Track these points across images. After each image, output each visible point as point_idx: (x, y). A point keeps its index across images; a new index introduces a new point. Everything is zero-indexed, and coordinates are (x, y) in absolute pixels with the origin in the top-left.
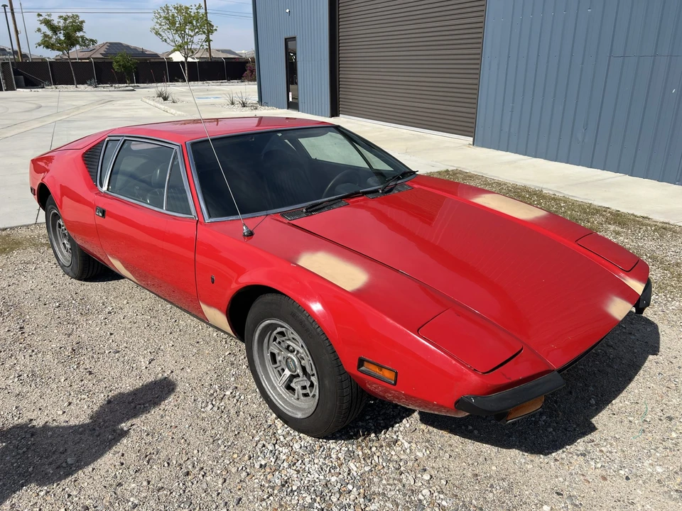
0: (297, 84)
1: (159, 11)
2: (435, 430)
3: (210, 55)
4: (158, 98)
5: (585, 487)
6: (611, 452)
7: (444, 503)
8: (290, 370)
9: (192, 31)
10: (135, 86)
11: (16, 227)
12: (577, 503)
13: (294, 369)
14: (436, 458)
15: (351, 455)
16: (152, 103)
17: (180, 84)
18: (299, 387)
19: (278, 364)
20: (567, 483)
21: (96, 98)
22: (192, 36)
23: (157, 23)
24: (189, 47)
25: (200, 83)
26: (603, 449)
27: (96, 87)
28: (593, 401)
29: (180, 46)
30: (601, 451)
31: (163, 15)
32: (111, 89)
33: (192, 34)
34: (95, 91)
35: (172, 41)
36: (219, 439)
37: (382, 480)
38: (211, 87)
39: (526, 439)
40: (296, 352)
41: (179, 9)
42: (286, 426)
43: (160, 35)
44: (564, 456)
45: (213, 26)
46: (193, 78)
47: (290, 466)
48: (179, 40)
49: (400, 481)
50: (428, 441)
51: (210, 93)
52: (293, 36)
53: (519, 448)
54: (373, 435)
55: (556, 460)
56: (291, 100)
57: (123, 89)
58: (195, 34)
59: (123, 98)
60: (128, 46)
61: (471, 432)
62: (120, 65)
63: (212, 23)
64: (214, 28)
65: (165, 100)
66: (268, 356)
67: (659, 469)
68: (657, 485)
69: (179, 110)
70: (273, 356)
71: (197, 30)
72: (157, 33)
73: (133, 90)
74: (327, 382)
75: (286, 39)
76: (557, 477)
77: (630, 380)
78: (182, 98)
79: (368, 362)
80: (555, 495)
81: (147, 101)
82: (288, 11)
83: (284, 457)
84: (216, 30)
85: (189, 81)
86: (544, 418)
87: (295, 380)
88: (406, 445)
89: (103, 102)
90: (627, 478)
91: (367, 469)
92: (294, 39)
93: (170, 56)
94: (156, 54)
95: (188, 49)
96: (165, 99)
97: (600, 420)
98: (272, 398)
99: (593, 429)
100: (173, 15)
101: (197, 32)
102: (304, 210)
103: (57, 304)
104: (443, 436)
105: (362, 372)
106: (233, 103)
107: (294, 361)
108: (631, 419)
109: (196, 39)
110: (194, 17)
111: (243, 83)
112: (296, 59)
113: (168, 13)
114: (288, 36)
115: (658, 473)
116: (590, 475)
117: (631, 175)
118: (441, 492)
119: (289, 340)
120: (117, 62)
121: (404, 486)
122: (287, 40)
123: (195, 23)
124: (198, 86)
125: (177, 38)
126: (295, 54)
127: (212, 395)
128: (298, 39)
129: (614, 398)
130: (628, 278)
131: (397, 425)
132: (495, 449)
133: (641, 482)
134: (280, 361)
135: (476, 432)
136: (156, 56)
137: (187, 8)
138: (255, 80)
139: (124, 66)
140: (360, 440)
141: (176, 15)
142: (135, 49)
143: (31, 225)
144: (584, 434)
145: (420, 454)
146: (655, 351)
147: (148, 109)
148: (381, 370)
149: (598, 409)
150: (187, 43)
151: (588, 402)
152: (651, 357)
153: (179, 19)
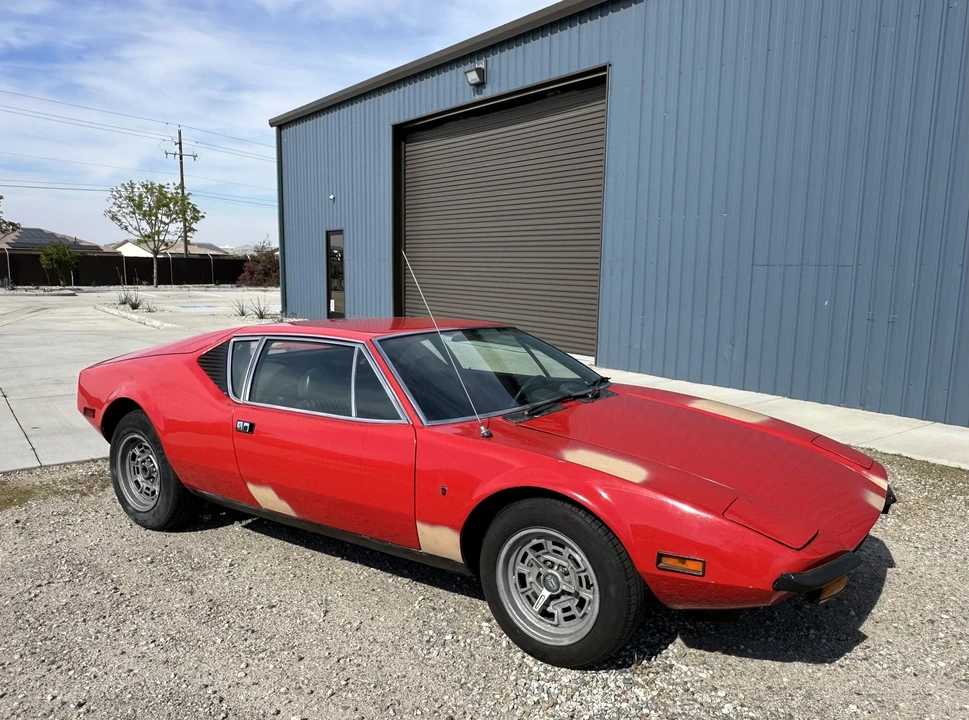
0: (343, 290)
1: (119, 188)
2: (707, 653)
3: (186, 249)
4: (122, 306)
5: (880, 686)
6: (890, 655)
7: (751, 714)
8: (549, 589)
9: (168, 216)
10: (74, 290)
11: (12, 471)
12: (879, 699)
13: (556, 588)
14: (721, 677)
15: (629, 683)
16: (116, 312)
17: (144, 287)
18: (560, 610)
19: (528, 586)
20: (862, 685)
21: (21, 305)
22: (165, 224)
23: (114, 204)
24: (162, 238)
25: (175, 287)
26: (881, 652)
27: (13, 289)
28: (853, 613)
29: (149, 237)
30: (881, 655)
31: (124, 194)
32: (37, 292)
33: (167, 221)
34: (13, 295)
35: (135, 229)
36: (466, 683)
37: (675, 702)
38: (192, 293)
39: (804, 652)
40: (556, 567)
41: (149, 189)
42: (539, 663)
43: (119, 221)
44: (847, 662)
45: (199, 212)
46: (164, 280)
47: (568, 699)
48: (147, 229)
49: (695, 700)
50: (704, 663)
51: (194, 300)
52: (339, 228)
53: (800, 659)
54: (645, 661)
55: (842, 667)
56: (332, 309)
57: (57, 292)
58: (171, 222)
59: (63, 306)
60: (53, 235)
61: (744, 651)
62: (51, 260)
63: (198, 208)
64: (200, 215)
65: (134, 308)
66: (514, 579)
67: (942, 664)
68: (945, 677)
69: (168, 322)
70: (522, 578)
71: (174, 216)
72: (114, 218)
73: (74, 295)
74: (612, 590)
75: (327, 232)
76: (849, 680)
77: (880, 591)
78: (161, 307)
79: (667, 556)
80: (855, 696)
81: (106, 309)
82: (332, 197)
83: (556, 691)
84: (203, 217)
85: (159, 283)
86: (812, 631)
87: (552, 603)
88: (684, 668)
89: (31, 310)
90: (915, 675)
91: (655, 693)
92: (340, 232)
93: (118, 250)
94: (97, 247)
95: (159, 240)
96: (135, 306)
97: (866, 627)
98: (523, 629)
99: (864, 637)
100: (140, 196)
101: (175, 219)
102: (526, 413)
103: (149, 559)
104: (718, 658)
105: (659, 569)
106: (243, 314)
107: (556, 577)
108: (896, 625)
109: (173, 227)
110: (170, 199)
111: (239, 289)
112: (342, 258)
113: (133, 192)
114: (332, 229)
115: (942, 668)
116: (880, 675)
117: (790, 398)
118: (742, 706)
119: (548, 553)
120: (47, 255)
121: (701, 704)
122: (328, 234)
123: (171, 206)
124: (172, 290)
125: (144, 224)
126: (341, 252)
127: (428, 641)
128: (346, 233)
129: (872, 608)
130: (870, 475)
131: (664, 651)
132: (778, 664)
133: (929, 676)
134: (531, 583)
135: (750, 651)
136: (97, 248)
137: (161, 187)
138: (277, 284)
139: (59, 262)
140: (633, 667)
141: (144, 195)
142: (64, 238)
143: (35, 468)
144: (857, 642)
145: (703, 675)
146: (892, 564)
147: (113, 320)
148: (684, 563)
149: (861, 620)
150: (158, 233)
151: (848, 614)
152: (889, 570)
153: (149, 201)
